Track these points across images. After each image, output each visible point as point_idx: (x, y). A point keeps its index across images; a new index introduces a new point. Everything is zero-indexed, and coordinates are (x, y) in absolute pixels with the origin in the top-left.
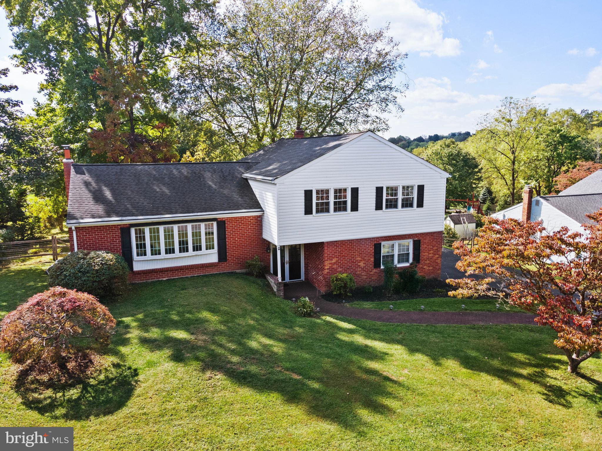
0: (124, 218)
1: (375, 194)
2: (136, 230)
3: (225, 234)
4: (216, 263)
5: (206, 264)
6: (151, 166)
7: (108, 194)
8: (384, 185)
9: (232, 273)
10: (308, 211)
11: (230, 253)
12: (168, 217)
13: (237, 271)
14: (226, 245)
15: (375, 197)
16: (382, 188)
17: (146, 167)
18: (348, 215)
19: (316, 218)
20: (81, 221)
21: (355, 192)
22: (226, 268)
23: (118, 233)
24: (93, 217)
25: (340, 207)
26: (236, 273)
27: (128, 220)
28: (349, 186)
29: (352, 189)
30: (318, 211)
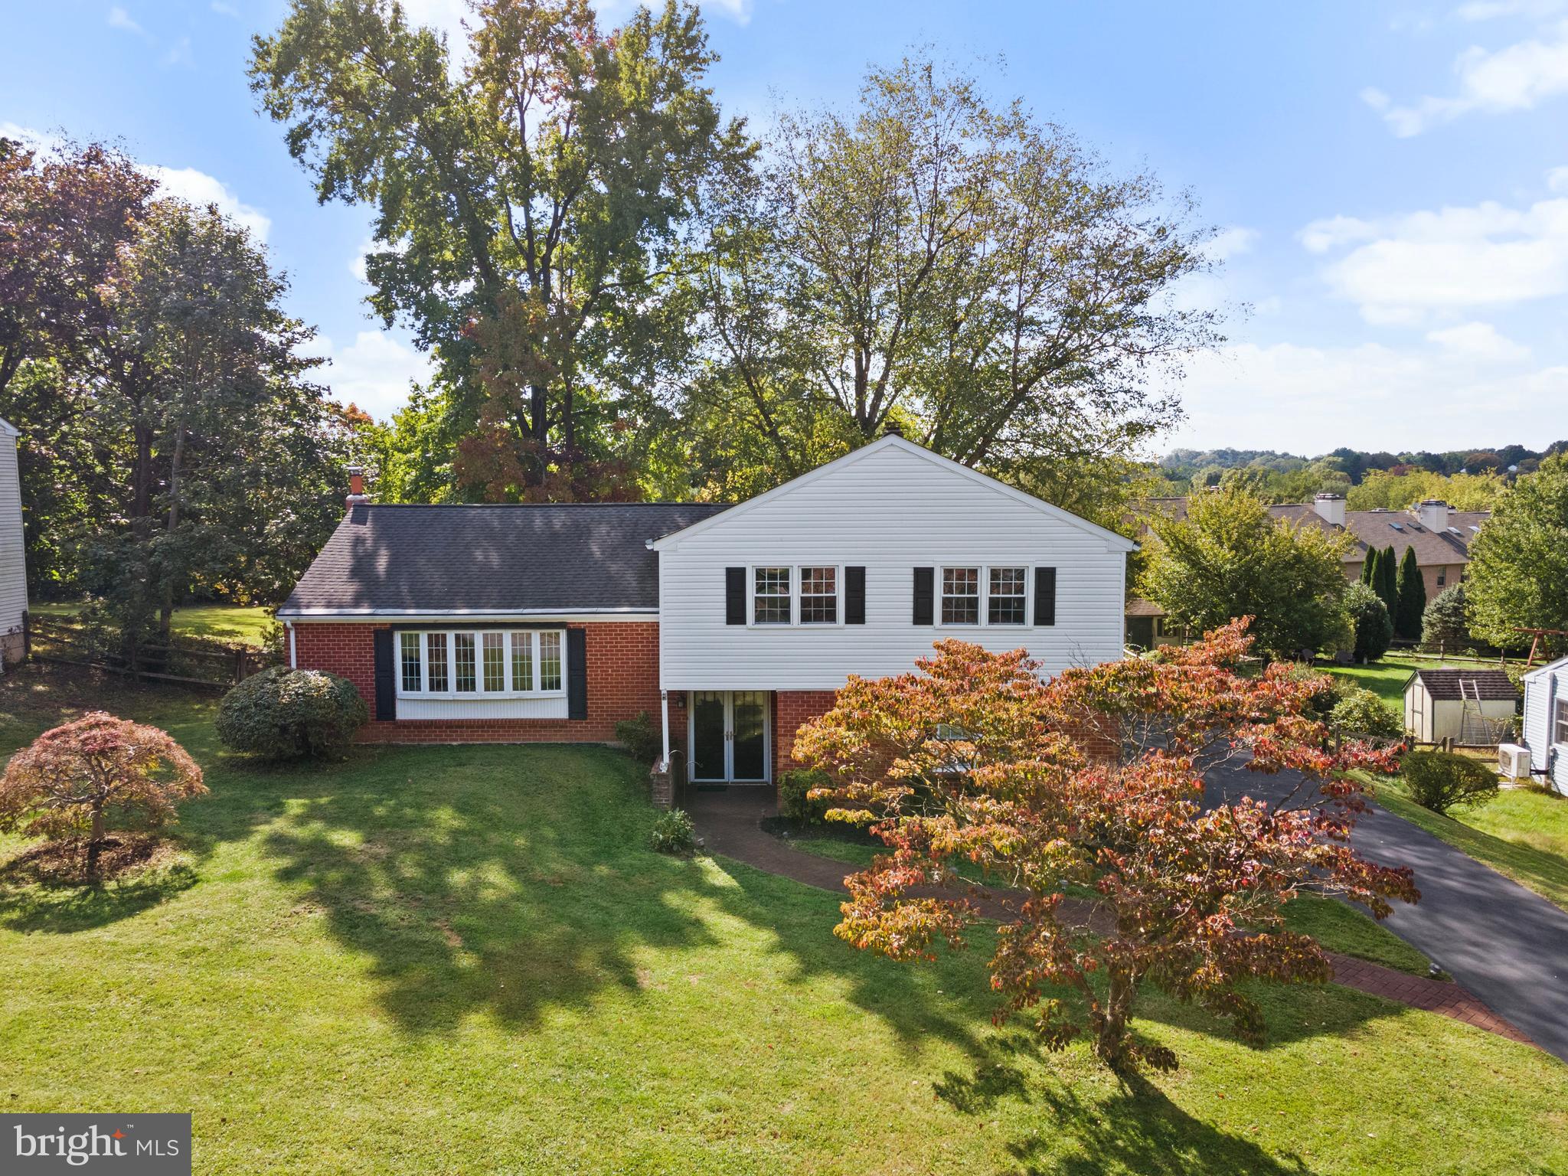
0: (380, 611)
1: (911, 585)
2: (403, 637)
3: (585, 660)
4: (561, 720)
5: (545, 720)
6: (498, 511)
7: (382, 563)
8: (938, 563)
9: (597, 745)
10: (735, 615)
11: (594, 702)
12: (462, 613)
13: (608, 743)
14: (585, 682)
15: (911, 591)
16: (929, 572)
17: (488, 511)
18: (838, 633)
19: (753, 634)
20: (304, 611)
21: (856, 577)
22: (584, 734)
23: (370, 640)
24: (328, 606)
25: (818, 611)
26: (606, 747)
27: (387, 615)
28: (840, 561)
29: (848, 570)
30: (760, 618)
